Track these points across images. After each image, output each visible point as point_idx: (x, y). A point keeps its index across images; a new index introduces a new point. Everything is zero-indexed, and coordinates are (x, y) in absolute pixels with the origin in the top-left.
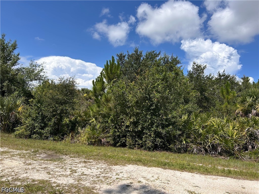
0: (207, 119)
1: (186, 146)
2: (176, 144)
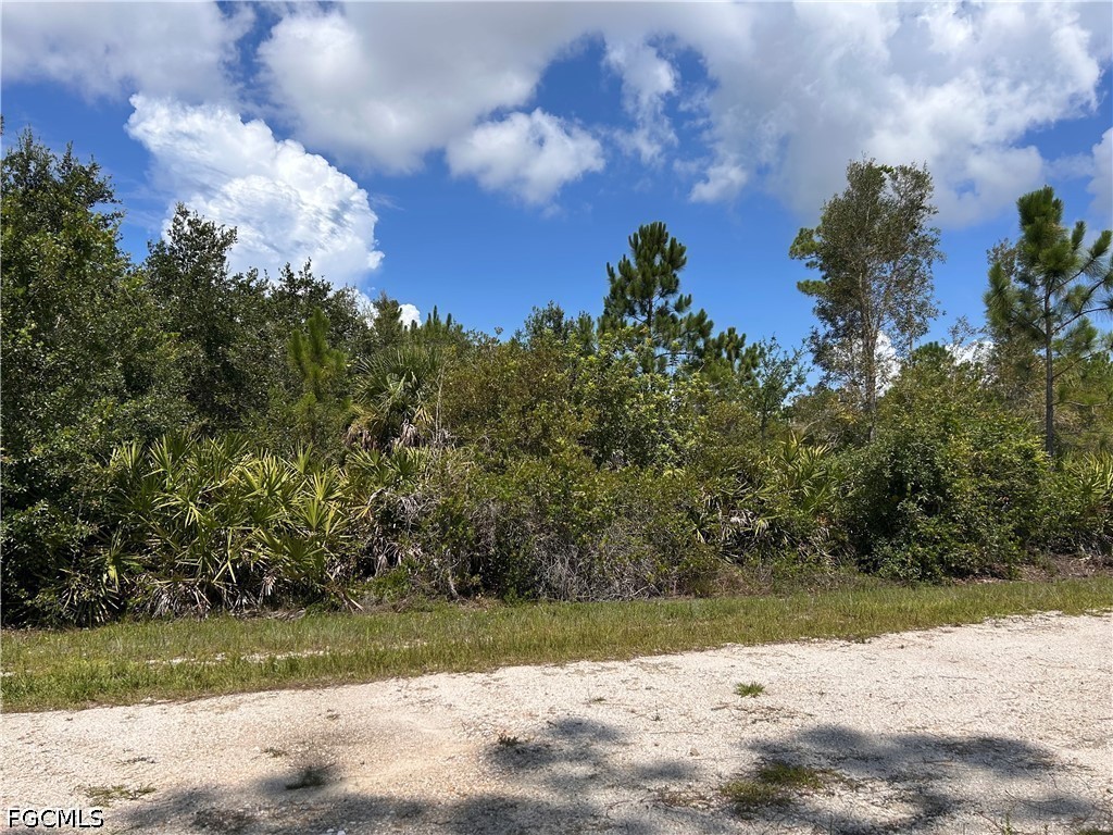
0: (225, 461)
1: (121, 588)
2: (67, 586)
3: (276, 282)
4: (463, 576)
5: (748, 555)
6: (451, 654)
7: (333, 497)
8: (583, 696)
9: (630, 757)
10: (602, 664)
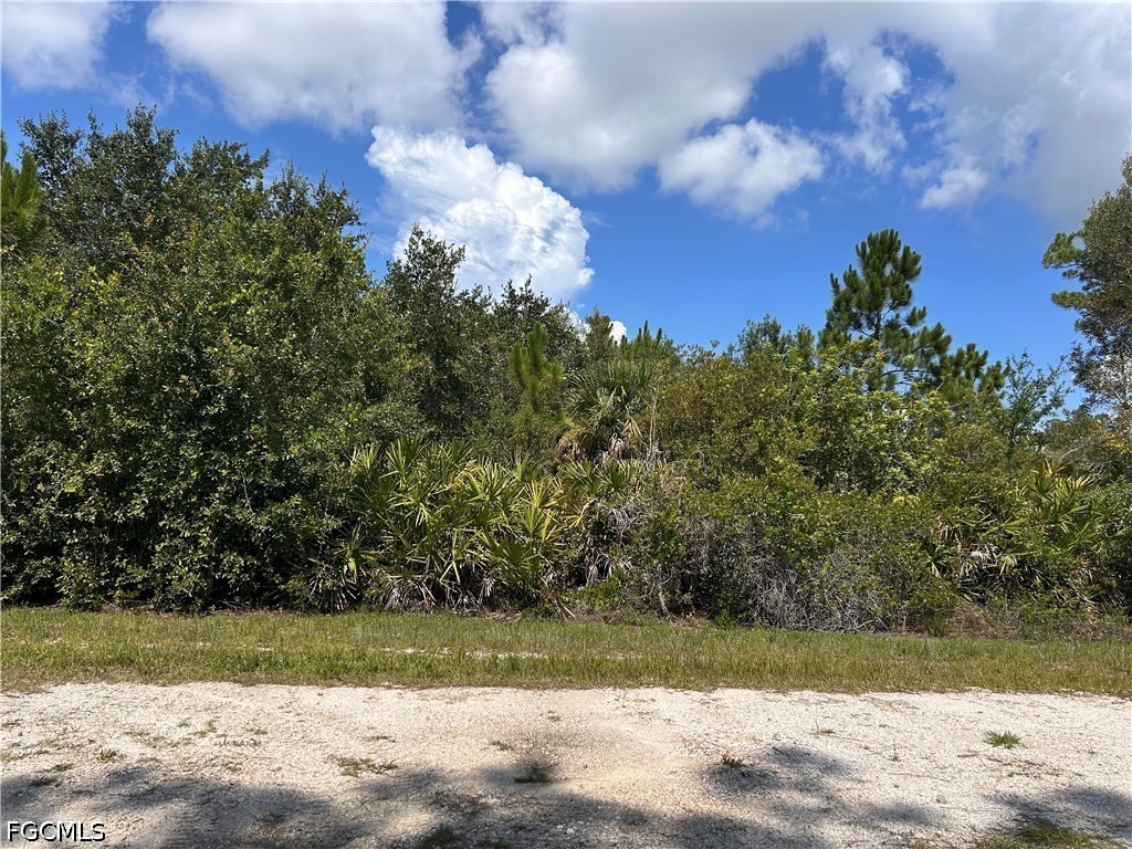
0: (452, 466)
1: (359, 580)
2: (314, 575)
3: (499, 298)
4: (674, 593)
5: (991, 594)
6: (667, 669)
7: (547, 505)
8: (811, 725)
9: (867, 795)
10: (829, 695)
